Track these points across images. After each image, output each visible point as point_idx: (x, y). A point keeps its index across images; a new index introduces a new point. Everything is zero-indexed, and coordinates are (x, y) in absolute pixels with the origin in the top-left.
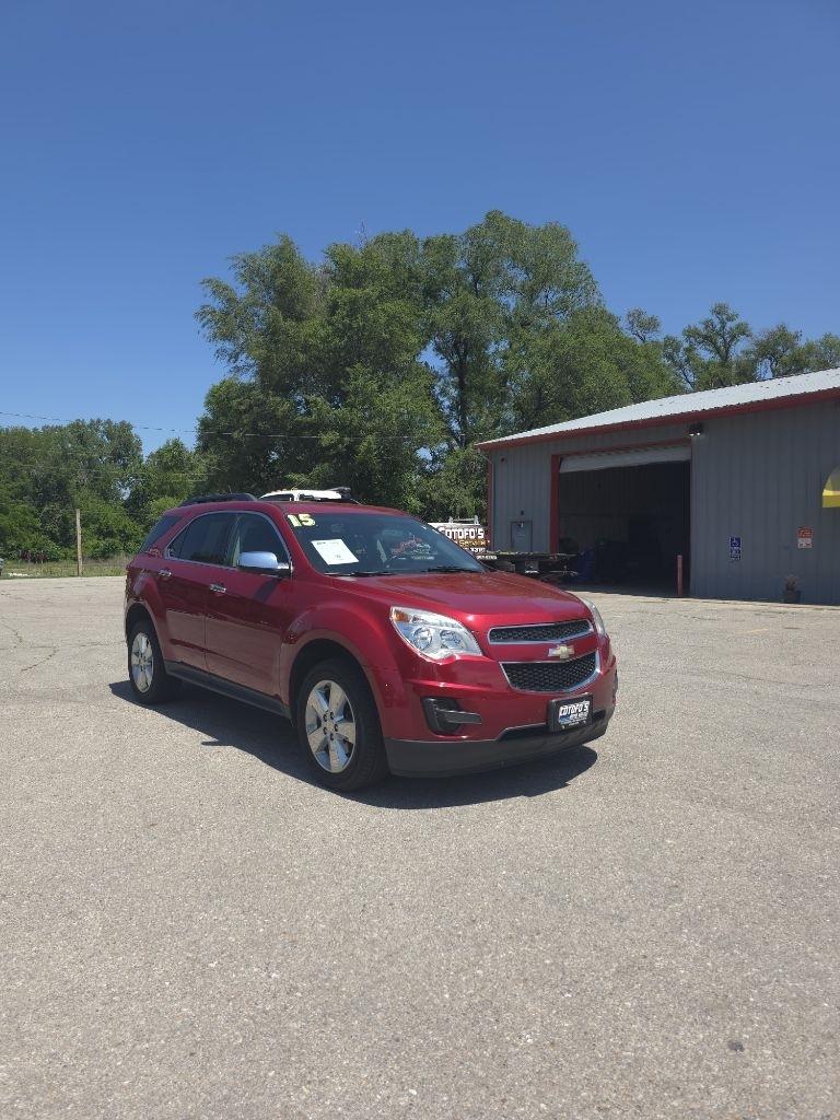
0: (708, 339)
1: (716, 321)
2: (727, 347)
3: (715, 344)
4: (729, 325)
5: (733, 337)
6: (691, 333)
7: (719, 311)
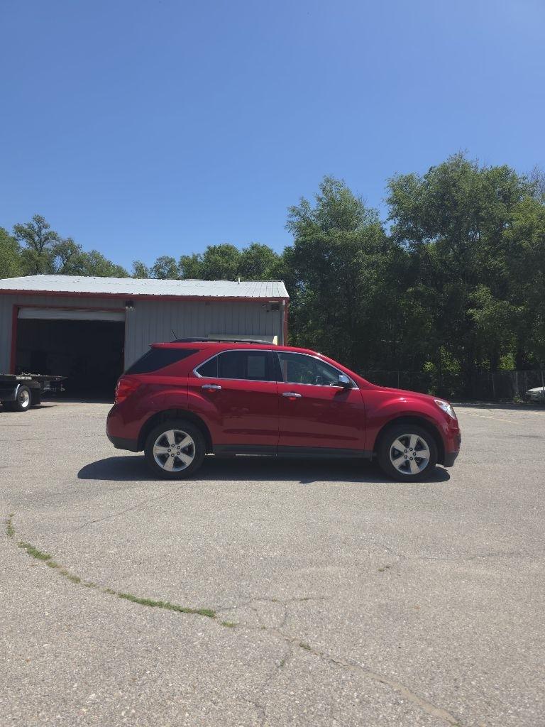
0: (28, 236)
1: (36, 226)
2: (42, 244)
3: (34, 240)
4: (44, 231)
5: (46, 239)
6: (19, 229)
7: (39, 220)
